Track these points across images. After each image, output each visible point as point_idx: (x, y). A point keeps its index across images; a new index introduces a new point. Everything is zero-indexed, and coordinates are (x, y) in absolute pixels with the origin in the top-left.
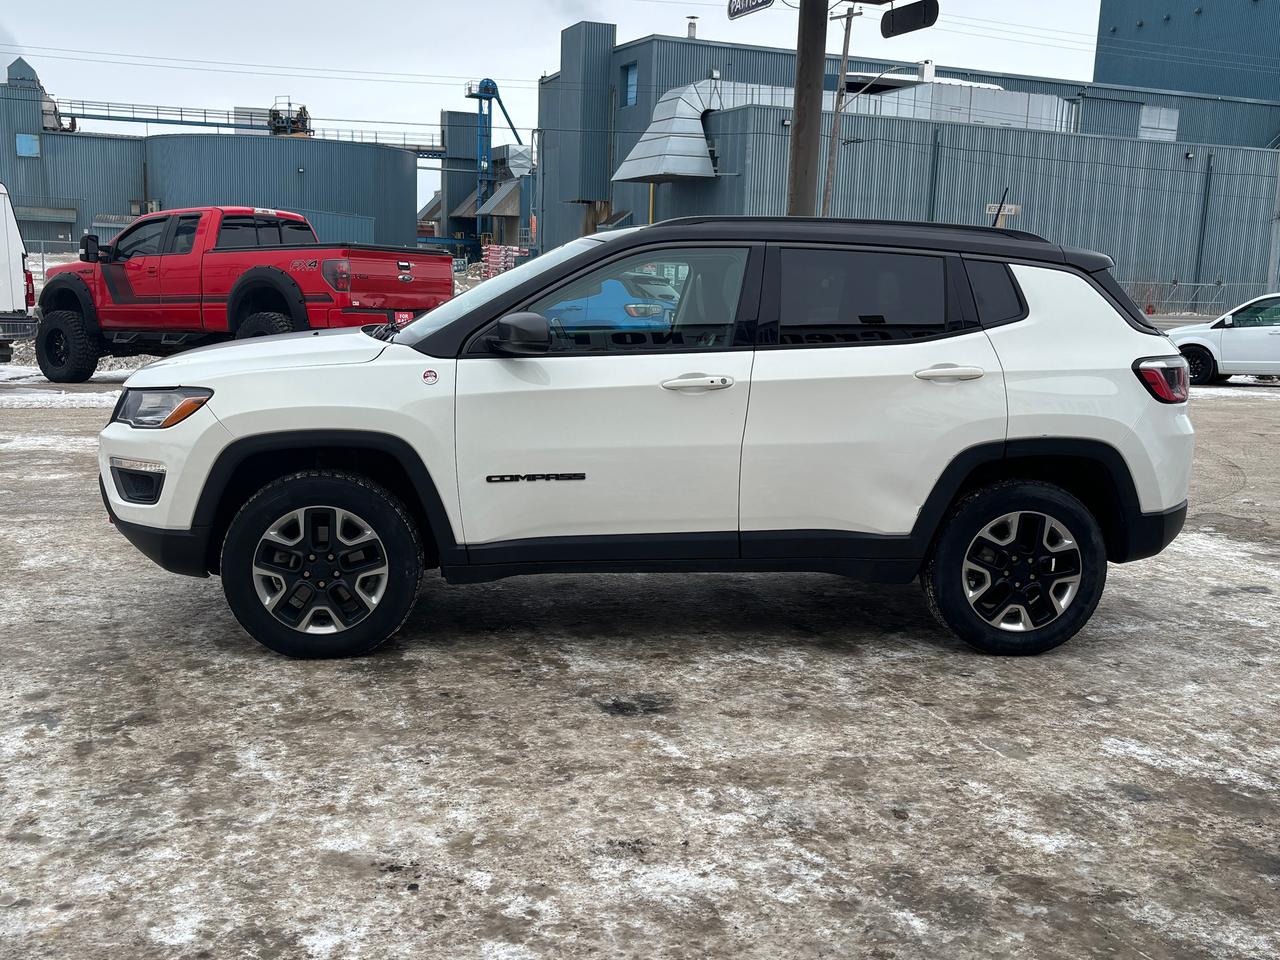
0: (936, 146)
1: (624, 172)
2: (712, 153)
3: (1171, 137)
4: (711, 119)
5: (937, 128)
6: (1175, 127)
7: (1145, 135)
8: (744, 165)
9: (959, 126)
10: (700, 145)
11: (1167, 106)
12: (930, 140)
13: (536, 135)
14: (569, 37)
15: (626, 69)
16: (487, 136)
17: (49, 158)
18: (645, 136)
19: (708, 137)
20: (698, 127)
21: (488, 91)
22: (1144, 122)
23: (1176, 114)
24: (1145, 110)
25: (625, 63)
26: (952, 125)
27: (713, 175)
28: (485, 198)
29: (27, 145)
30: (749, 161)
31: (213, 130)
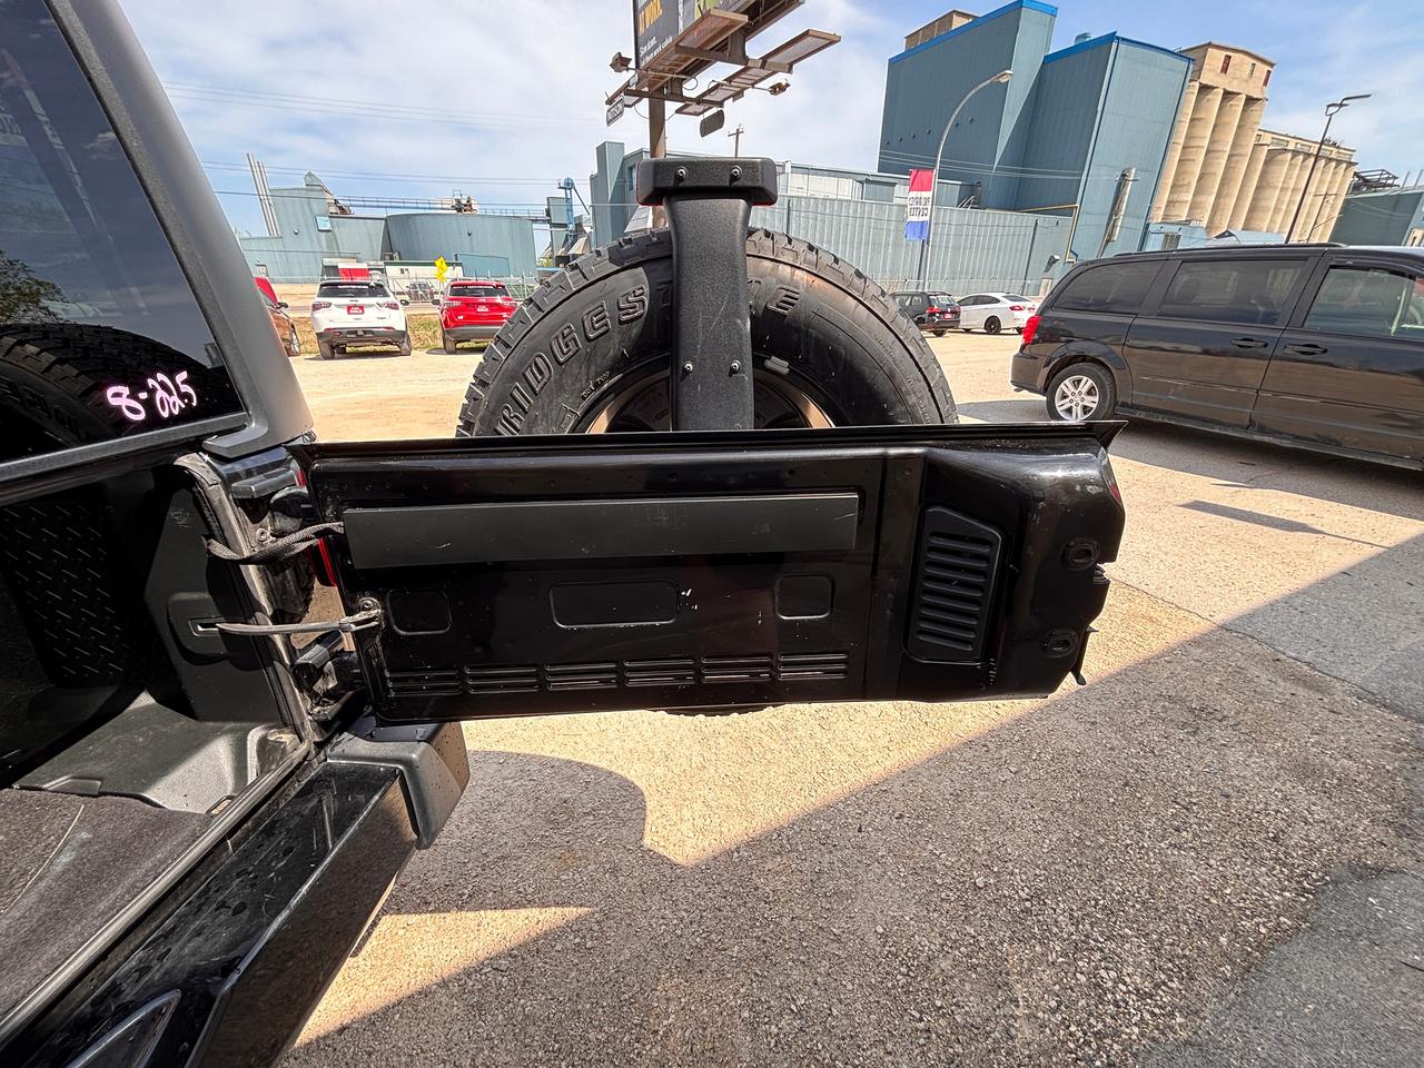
1: (630, 228)
7: (896, 201)
9: (801, 198)
14: (601, 151)
15: (631, 169)
16: (570, 210)
17: (336, 230)
21: (569, 186)
24: (896, 187)
25: (630, 165)
26: (797, 198)
28: (573, 244)
29: (324, 223)
31: (422, 211)
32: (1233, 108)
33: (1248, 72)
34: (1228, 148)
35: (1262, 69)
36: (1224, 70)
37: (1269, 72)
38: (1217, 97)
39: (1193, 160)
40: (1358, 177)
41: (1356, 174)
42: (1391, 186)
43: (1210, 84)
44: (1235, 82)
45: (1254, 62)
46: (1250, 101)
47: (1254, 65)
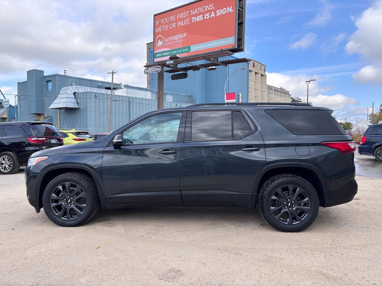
0: (129, 102)
1: (52, 106)
2: (77, 102)
3: (172, 101)
4: (76, 94)
5: (129, 98)
6: (172, 99)
7: (167, 101)
8: (86, 105)
9: (134, 98)
10: (74, 100)
11: (170, 95)
12: (128, 100)
13: (17, 97)
14: (30, 73)
15: (47, 82)
18: (57, 98)
19: (75, 98)
20: (73, 96)
22: (167, 98)
23: (172, 96)
24: (167, 95)
25: (47, 80)
26: (132, 97)
27: (78, 107)
30: (88, 104)
32: (259, 77)
33: (260, 68)
34: (260, 89)
35: (263, 67)
36: (254, 66)
37: (265, 68)
38: (253, 73)
39: (252, 92)
40: (292, 99)
41: (291, 98)
42: (301, 102)
43: (251, 70)
44: (257, 70)
45: (261, 65)
46: (262, 75)
47: (261, 66)
